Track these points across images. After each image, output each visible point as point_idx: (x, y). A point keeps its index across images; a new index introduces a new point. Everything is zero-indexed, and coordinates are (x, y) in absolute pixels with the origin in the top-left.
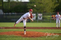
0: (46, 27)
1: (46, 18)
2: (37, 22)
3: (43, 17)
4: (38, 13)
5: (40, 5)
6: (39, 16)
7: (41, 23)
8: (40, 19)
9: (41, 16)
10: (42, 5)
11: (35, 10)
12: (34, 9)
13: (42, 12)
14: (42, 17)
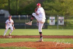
0: (69, 35)
1: (69, 23)
2: (57, 29)
3: (65, 21)
4: (58, 16)
6: (60, 20)
8: (61, 24)
9: (63, 20)
10: (64, 4)
12: (53, 10)
13: (64, 14)
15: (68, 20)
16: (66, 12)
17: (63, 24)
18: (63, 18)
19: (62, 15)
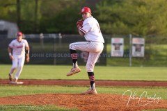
0: (156, 80)
1: (156, 51)
2: (129, 66)
3: (148, 48)
4: (131, 36)
5: (138, 9)
6: (135, 45)
7: (142, 67)
8: (138, 55)
9: (142, 45)
10: (143, 10)
11: (122, 25)
12: (118, 22)
13: (144, 33)
14: (143, 48)
15: (154, 47)
16: (149, 26)
17: (142, 54)
18: (142, 41)
19: (140, 35)
